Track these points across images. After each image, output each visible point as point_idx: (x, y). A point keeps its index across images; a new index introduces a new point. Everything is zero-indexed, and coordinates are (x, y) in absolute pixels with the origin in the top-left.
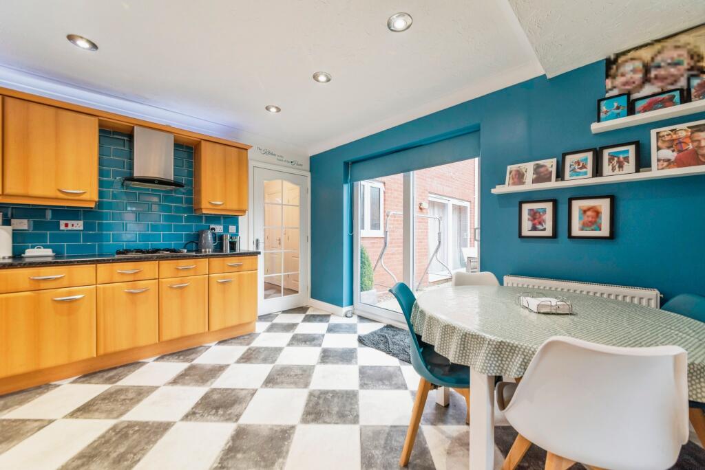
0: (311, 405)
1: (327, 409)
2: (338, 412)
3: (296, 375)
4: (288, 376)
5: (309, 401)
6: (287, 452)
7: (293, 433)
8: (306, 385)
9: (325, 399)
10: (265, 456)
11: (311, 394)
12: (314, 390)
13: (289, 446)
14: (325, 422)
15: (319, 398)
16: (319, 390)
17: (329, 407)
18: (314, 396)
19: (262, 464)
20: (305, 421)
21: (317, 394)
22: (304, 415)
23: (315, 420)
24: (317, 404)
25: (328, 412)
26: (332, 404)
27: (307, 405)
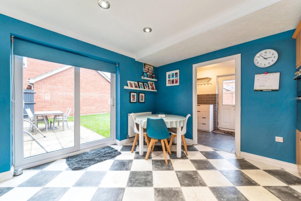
7: (158, 188)
10: (173, 194)
19: (177, 194)
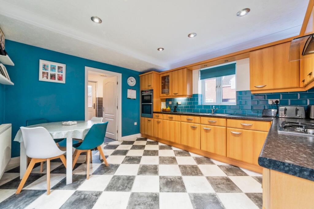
0: (131, 183)
1: (124, 181)
2: (120, 180)
3: (139, 204)
4: (145, 204)
5: (132, 185)
6: (139, 169)
7: (138, 173)
8: (133, 194)
9: (123, 186)
11: (130, 188)
12: (128, 191)
13: (139, 170)
14: (126, 176)
15: (126, 187)
16: (125, 191)
17: (123, 182)
18: (129, 187)
20: (134, 177)
21: (127, 189)
22: (134, 179)
23: (130, 177)
24: (128, 183)
25: (124, 180)
26: (121, 183)
27: (133, 183)
